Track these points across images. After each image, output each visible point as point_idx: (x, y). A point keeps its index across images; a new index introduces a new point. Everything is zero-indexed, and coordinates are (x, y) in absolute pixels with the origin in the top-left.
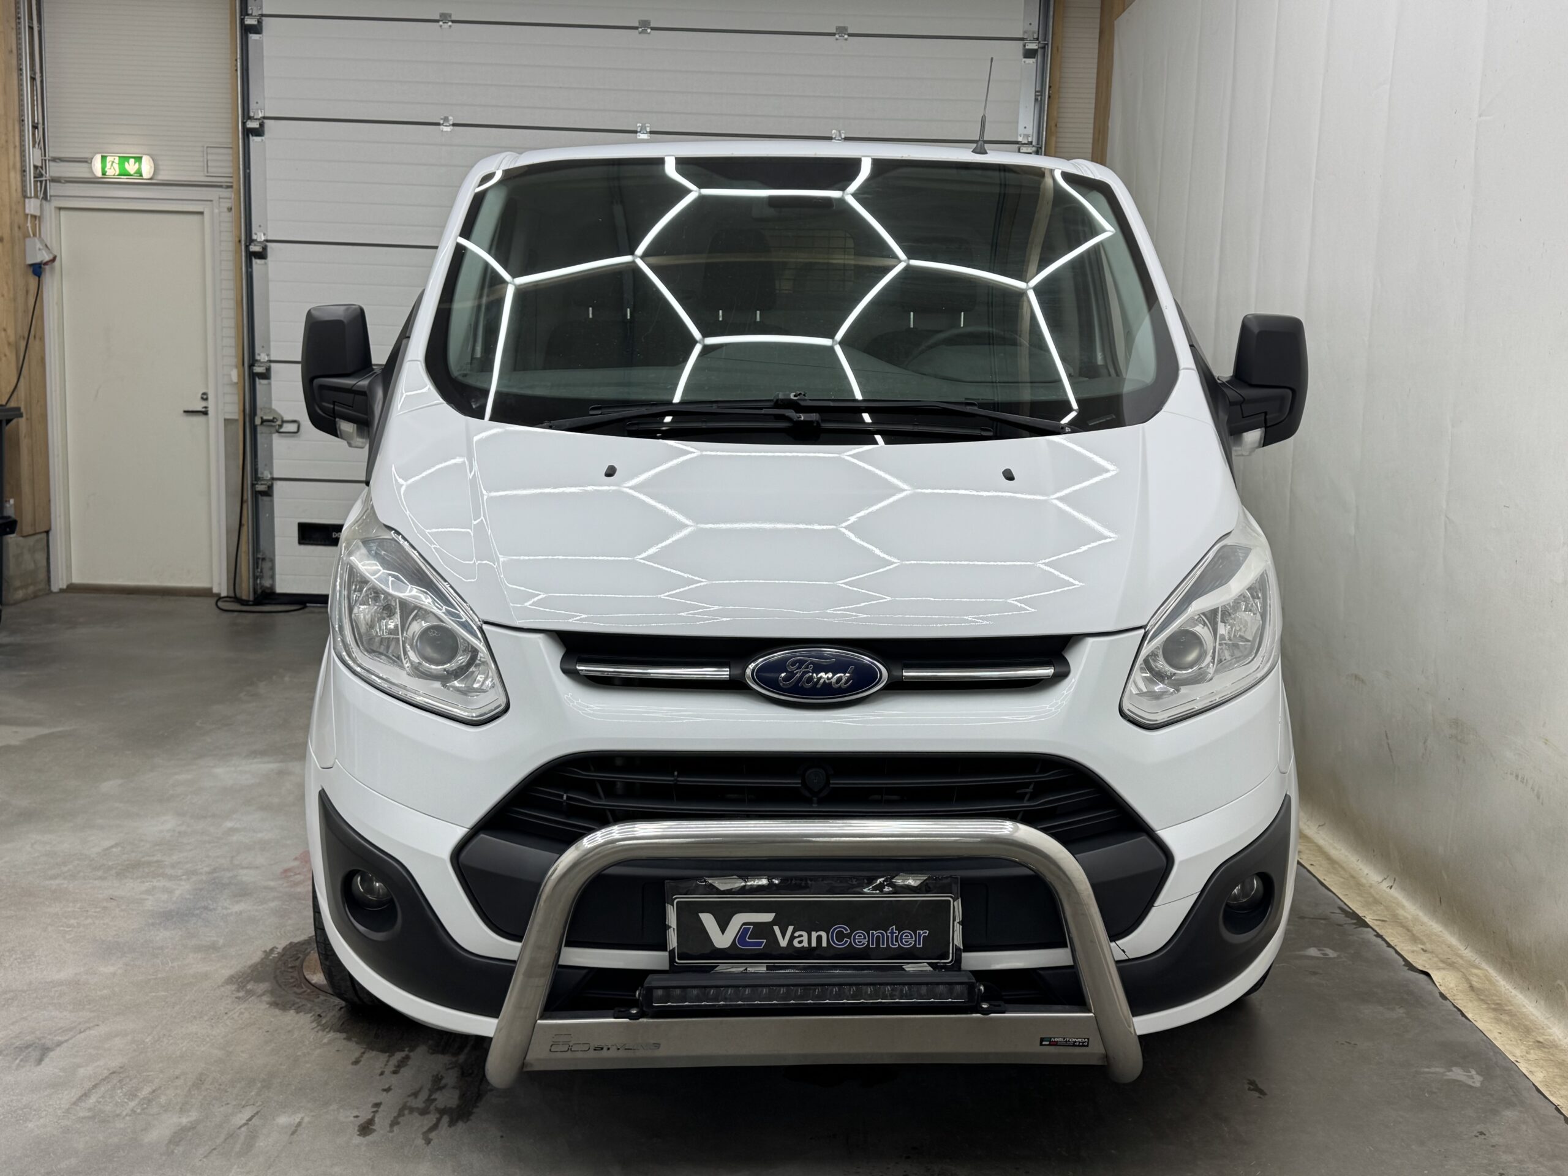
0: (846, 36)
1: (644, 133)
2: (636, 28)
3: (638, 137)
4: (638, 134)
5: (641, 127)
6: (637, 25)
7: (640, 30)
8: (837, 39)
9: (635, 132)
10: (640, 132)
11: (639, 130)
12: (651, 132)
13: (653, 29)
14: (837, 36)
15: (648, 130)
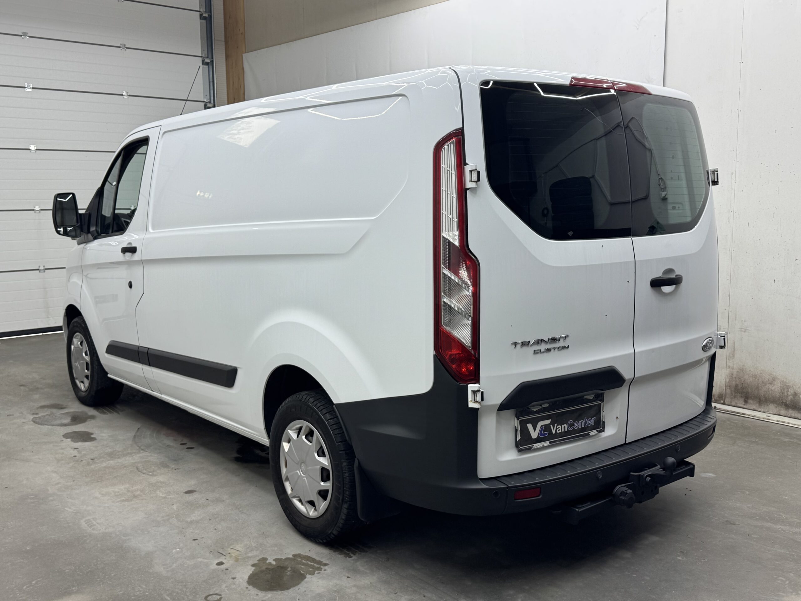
0: (125, 49)
1: (29, 88)
2: (21, 36)
3: (26, 90)
4: (26, 89)
5: (28, 86)
6: (21, 34)
7: (23, 37)
8: (121, 49)
9: (25, 87)
10: (27, 88)
11: (26, 86)
12: (33, 88)
13: (30, 37)
14: (121, 48)
15: (31, 87)
